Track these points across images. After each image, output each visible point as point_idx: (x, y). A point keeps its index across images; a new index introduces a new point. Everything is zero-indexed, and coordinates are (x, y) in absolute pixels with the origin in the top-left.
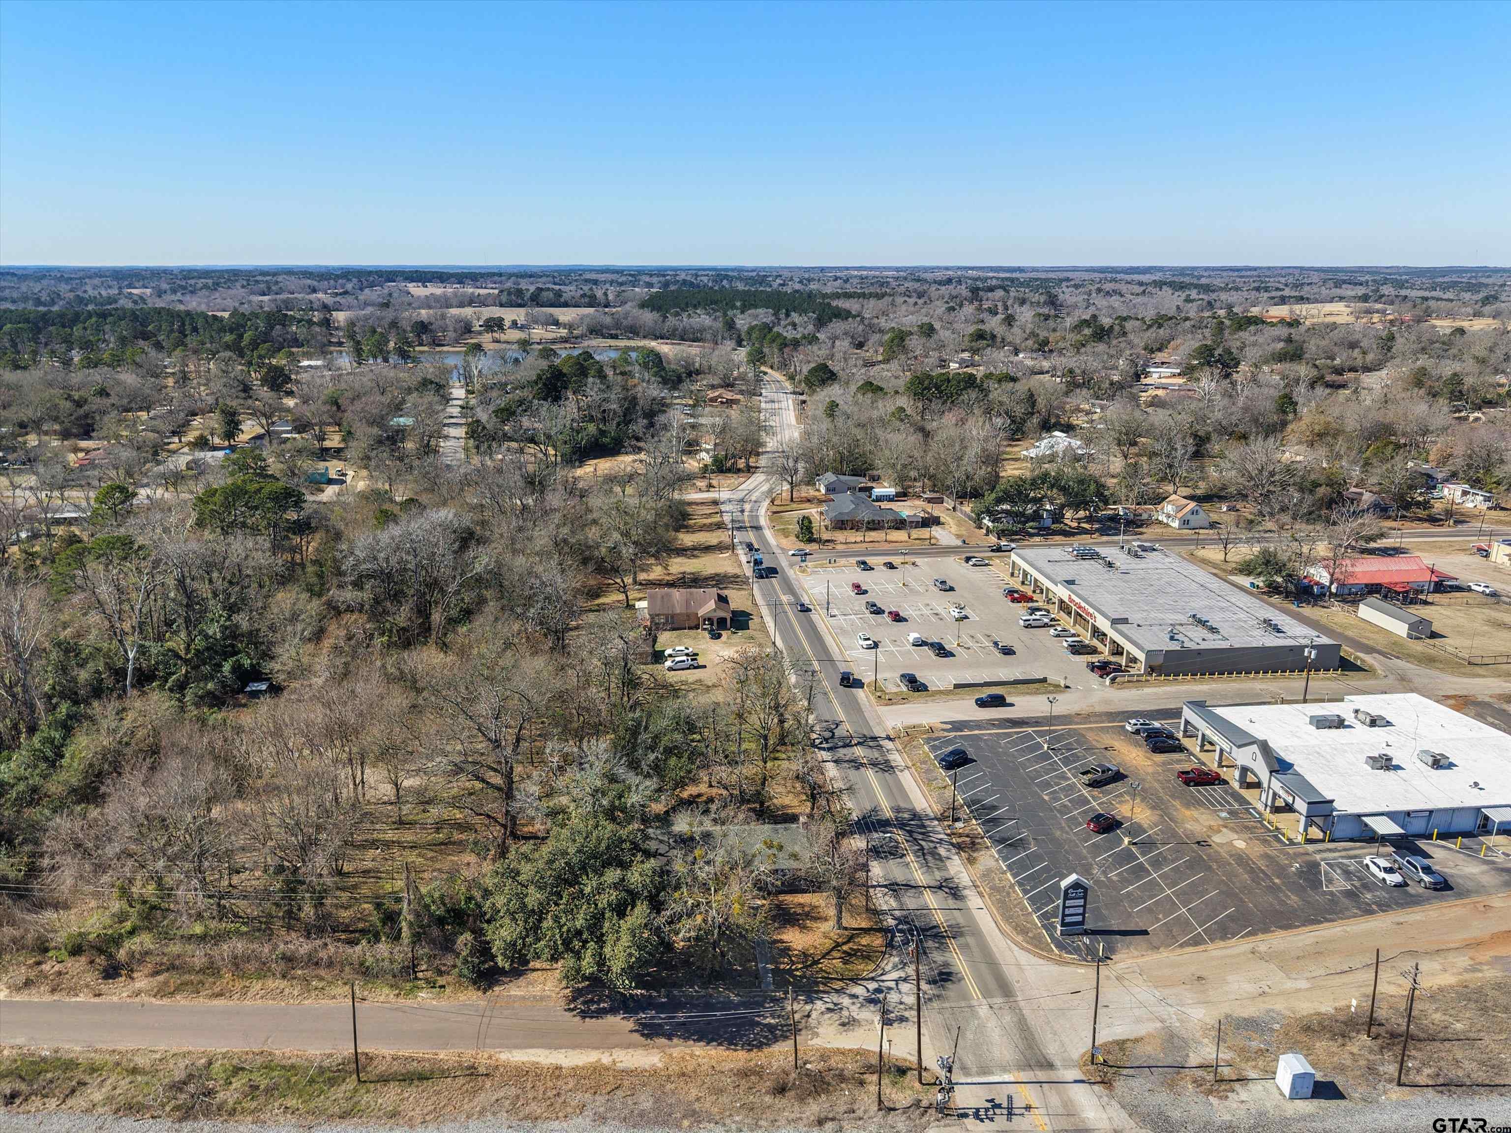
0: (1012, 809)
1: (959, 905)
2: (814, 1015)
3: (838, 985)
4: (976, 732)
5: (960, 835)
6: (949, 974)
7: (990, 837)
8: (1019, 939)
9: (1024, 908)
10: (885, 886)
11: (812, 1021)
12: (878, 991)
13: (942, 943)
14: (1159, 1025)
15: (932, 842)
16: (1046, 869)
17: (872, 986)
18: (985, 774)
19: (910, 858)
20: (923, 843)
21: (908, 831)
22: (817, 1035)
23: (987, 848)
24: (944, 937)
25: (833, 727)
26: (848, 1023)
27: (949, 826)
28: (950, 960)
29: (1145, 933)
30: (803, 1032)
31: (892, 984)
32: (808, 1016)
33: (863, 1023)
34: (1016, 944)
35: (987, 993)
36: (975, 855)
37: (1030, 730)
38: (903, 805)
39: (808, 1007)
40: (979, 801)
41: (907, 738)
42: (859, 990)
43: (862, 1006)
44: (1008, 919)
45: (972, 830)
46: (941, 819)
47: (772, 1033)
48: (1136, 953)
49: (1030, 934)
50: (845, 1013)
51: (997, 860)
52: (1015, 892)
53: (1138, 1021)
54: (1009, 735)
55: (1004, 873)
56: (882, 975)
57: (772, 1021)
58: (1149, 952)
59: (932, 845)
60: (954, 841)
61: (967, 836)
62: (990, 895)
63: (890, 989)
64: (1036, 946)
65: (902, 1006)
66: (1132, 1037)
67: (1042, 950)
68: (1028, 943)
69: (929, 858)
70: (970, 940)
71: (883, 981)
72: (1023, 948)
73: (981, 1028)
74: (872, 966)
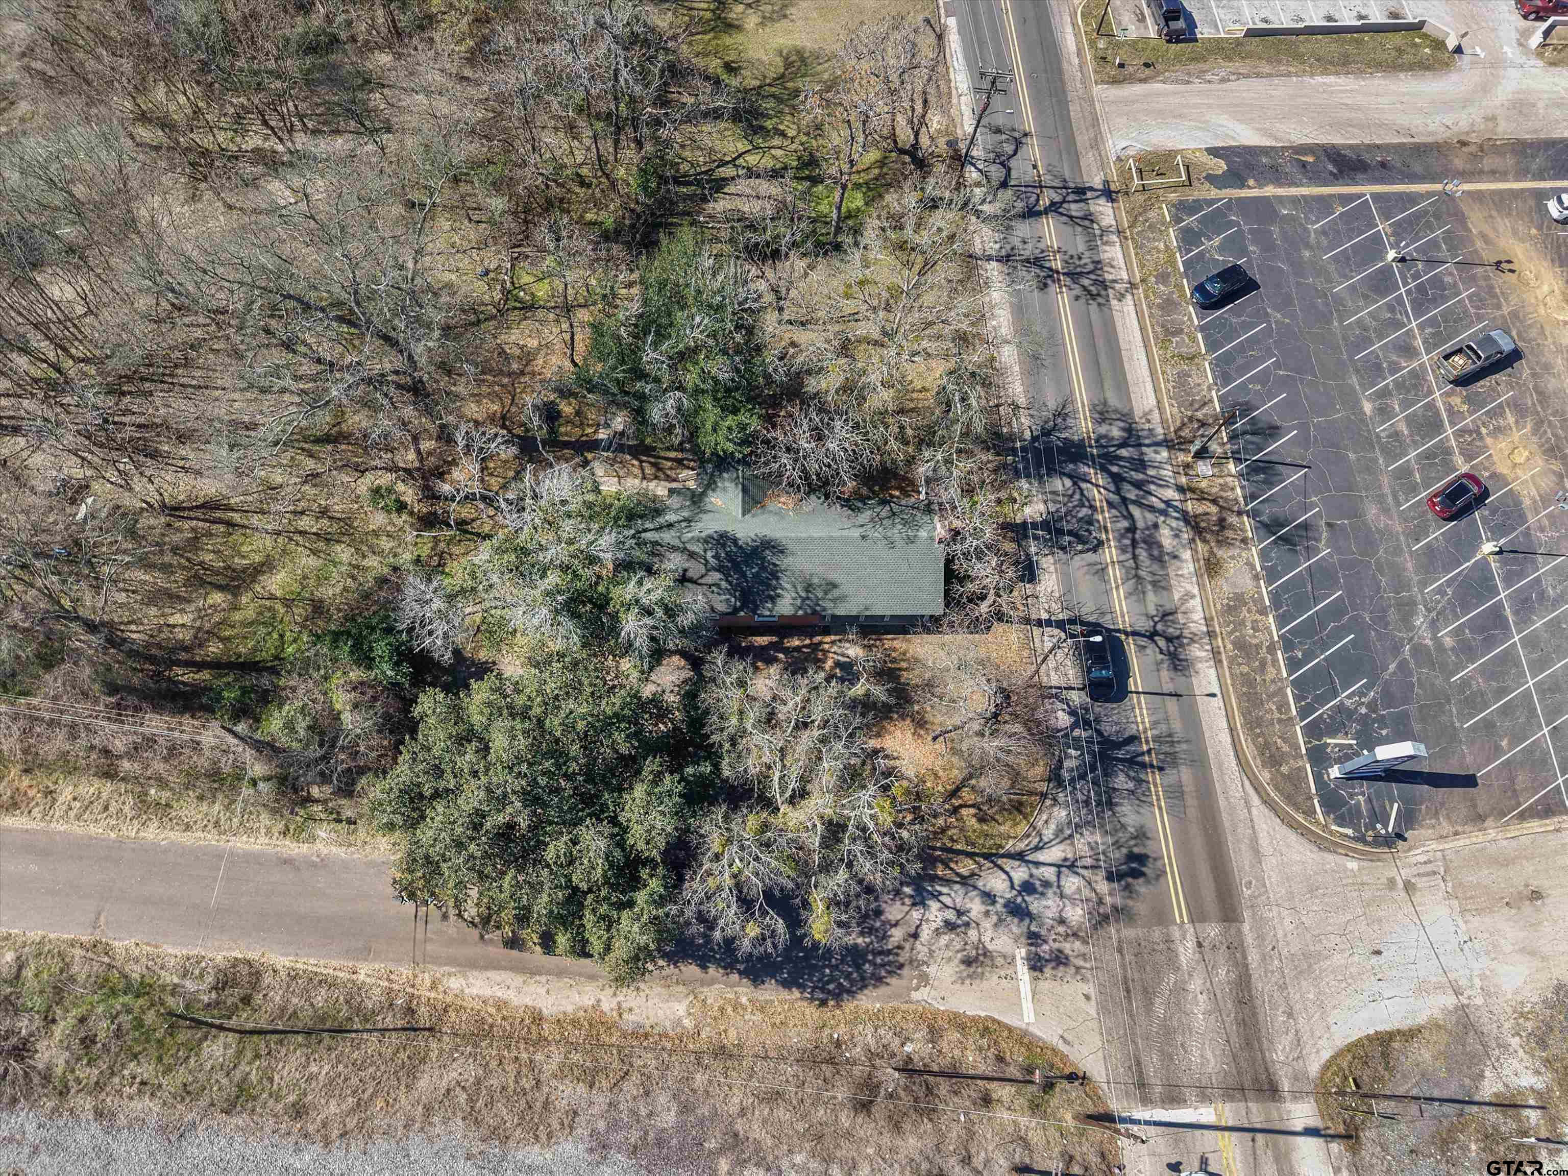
0: (1304, 440)
1: (1179, 684)
2: (926, 933)
3: (965, 866)
4: (1270, 191)
5: (1202, 496)
6: (1142, 859)
7: (1254, 514)
8: (1264, 776)
9: (1283, 706)
10: (1060, 625)
11: (921, 950)
12: (1028, 888)
13: (1140, 781)
14: (1450, 1001)
15: (1151, 508)
16: (1336, 610)
17: (1020, 874)
18: (1268, 331)
19: (1110, 553)
20: (1136, 511)
21: (1113, 476)
22: (924, 979)
23: (1244, 541)
24: (1144, 766)
25: (1009, 148)
26: (976, 959)
27: (1187, 466)
28: (1149, 824)
29: (1469, 781)
30: (905, 972)
31: (1049, 873)
32: (915, 936)
33: (1000, 961)
34: (1258, 789)
35: (1197, 916)
36: (1220, 553)
37: (1368, 190)
38: (1113, 401)
39: (916, 915)
40: (1247, 409)
41: (1140, 198)
42: (996, 883)
43: (1000, 920)
44: (1254, 724)
45: (1223, 487)
46: (1172, 444)
47: (858, 967)
48: (1446, 827)
49: (1284, 769)
50: (973, 934)
51: (1256, 577)
52: (1275, 661)
53: (1421, 989)
54: (1323, 204)
55: (1263, 612)
56: (1037, 848)
57: (860, 940)
58: (1467, 828)
59: (1150, 517)
60: (1189, 506)
61: (1214, 502)
62: (1232, 660)
63: (1046, 884)
64: (1289, 799)
65: (1061, 929)
66: (1405, 1025)
67: (1297, 808)
68: (1277, 788)
69: (1142, 553)
70: (1186, 775)
71: (1038, 864)
72: (1267, 802)
73: (1180, 990)
74: (1023, 828)
